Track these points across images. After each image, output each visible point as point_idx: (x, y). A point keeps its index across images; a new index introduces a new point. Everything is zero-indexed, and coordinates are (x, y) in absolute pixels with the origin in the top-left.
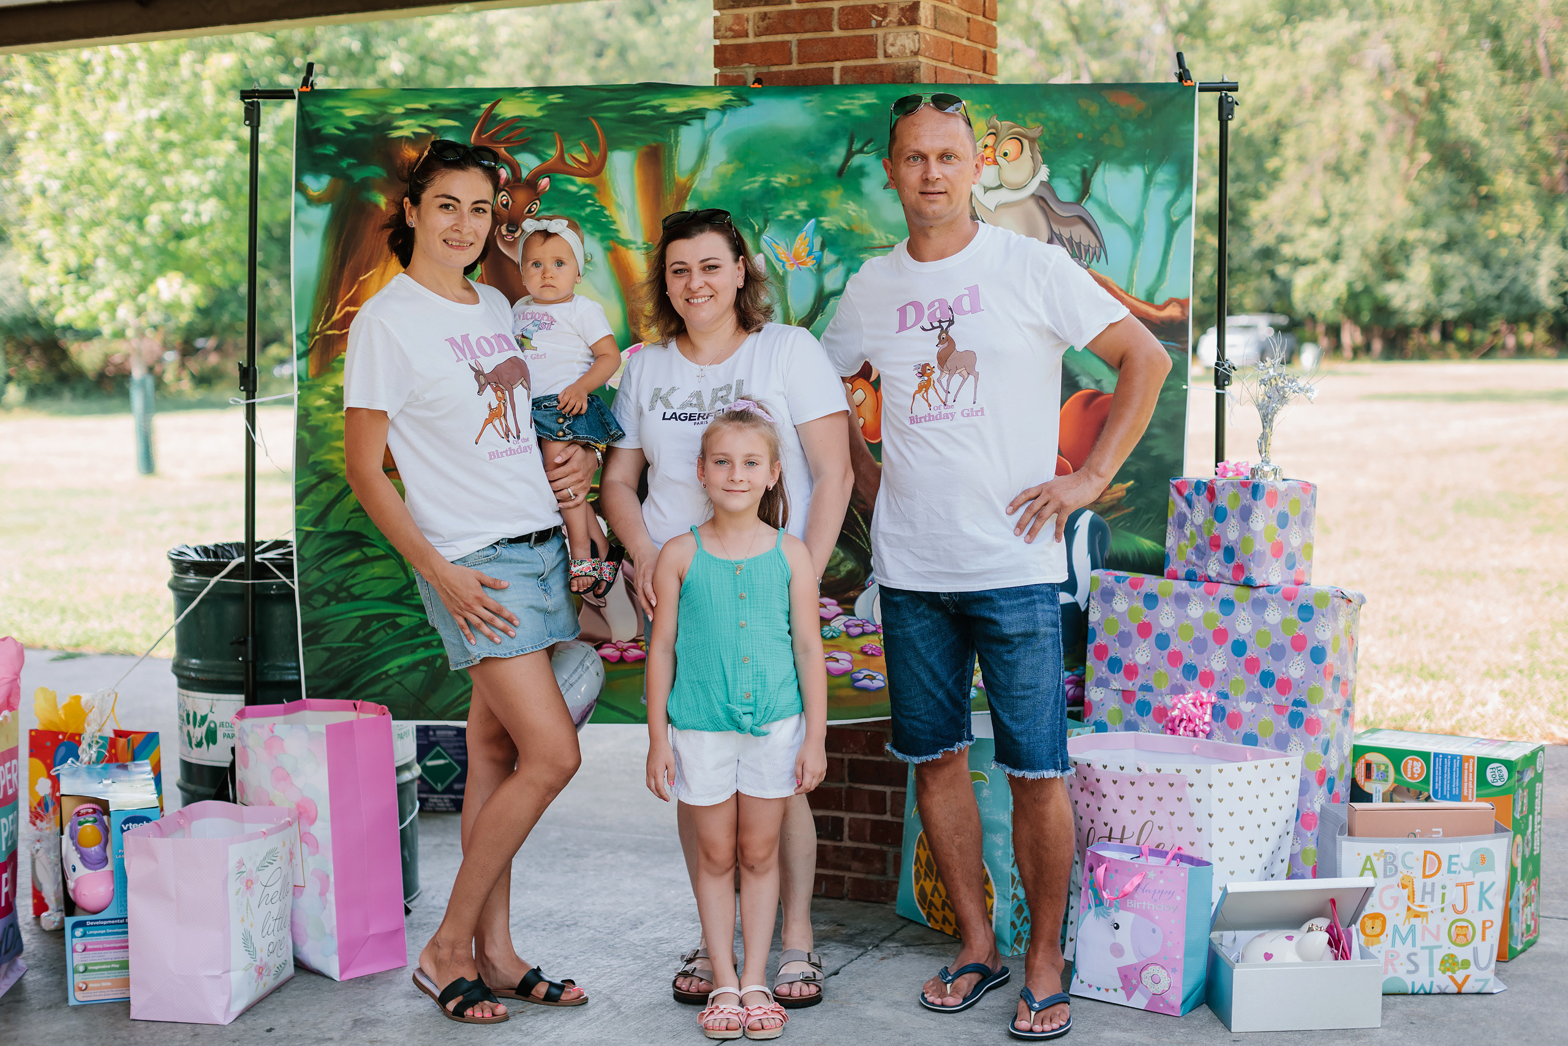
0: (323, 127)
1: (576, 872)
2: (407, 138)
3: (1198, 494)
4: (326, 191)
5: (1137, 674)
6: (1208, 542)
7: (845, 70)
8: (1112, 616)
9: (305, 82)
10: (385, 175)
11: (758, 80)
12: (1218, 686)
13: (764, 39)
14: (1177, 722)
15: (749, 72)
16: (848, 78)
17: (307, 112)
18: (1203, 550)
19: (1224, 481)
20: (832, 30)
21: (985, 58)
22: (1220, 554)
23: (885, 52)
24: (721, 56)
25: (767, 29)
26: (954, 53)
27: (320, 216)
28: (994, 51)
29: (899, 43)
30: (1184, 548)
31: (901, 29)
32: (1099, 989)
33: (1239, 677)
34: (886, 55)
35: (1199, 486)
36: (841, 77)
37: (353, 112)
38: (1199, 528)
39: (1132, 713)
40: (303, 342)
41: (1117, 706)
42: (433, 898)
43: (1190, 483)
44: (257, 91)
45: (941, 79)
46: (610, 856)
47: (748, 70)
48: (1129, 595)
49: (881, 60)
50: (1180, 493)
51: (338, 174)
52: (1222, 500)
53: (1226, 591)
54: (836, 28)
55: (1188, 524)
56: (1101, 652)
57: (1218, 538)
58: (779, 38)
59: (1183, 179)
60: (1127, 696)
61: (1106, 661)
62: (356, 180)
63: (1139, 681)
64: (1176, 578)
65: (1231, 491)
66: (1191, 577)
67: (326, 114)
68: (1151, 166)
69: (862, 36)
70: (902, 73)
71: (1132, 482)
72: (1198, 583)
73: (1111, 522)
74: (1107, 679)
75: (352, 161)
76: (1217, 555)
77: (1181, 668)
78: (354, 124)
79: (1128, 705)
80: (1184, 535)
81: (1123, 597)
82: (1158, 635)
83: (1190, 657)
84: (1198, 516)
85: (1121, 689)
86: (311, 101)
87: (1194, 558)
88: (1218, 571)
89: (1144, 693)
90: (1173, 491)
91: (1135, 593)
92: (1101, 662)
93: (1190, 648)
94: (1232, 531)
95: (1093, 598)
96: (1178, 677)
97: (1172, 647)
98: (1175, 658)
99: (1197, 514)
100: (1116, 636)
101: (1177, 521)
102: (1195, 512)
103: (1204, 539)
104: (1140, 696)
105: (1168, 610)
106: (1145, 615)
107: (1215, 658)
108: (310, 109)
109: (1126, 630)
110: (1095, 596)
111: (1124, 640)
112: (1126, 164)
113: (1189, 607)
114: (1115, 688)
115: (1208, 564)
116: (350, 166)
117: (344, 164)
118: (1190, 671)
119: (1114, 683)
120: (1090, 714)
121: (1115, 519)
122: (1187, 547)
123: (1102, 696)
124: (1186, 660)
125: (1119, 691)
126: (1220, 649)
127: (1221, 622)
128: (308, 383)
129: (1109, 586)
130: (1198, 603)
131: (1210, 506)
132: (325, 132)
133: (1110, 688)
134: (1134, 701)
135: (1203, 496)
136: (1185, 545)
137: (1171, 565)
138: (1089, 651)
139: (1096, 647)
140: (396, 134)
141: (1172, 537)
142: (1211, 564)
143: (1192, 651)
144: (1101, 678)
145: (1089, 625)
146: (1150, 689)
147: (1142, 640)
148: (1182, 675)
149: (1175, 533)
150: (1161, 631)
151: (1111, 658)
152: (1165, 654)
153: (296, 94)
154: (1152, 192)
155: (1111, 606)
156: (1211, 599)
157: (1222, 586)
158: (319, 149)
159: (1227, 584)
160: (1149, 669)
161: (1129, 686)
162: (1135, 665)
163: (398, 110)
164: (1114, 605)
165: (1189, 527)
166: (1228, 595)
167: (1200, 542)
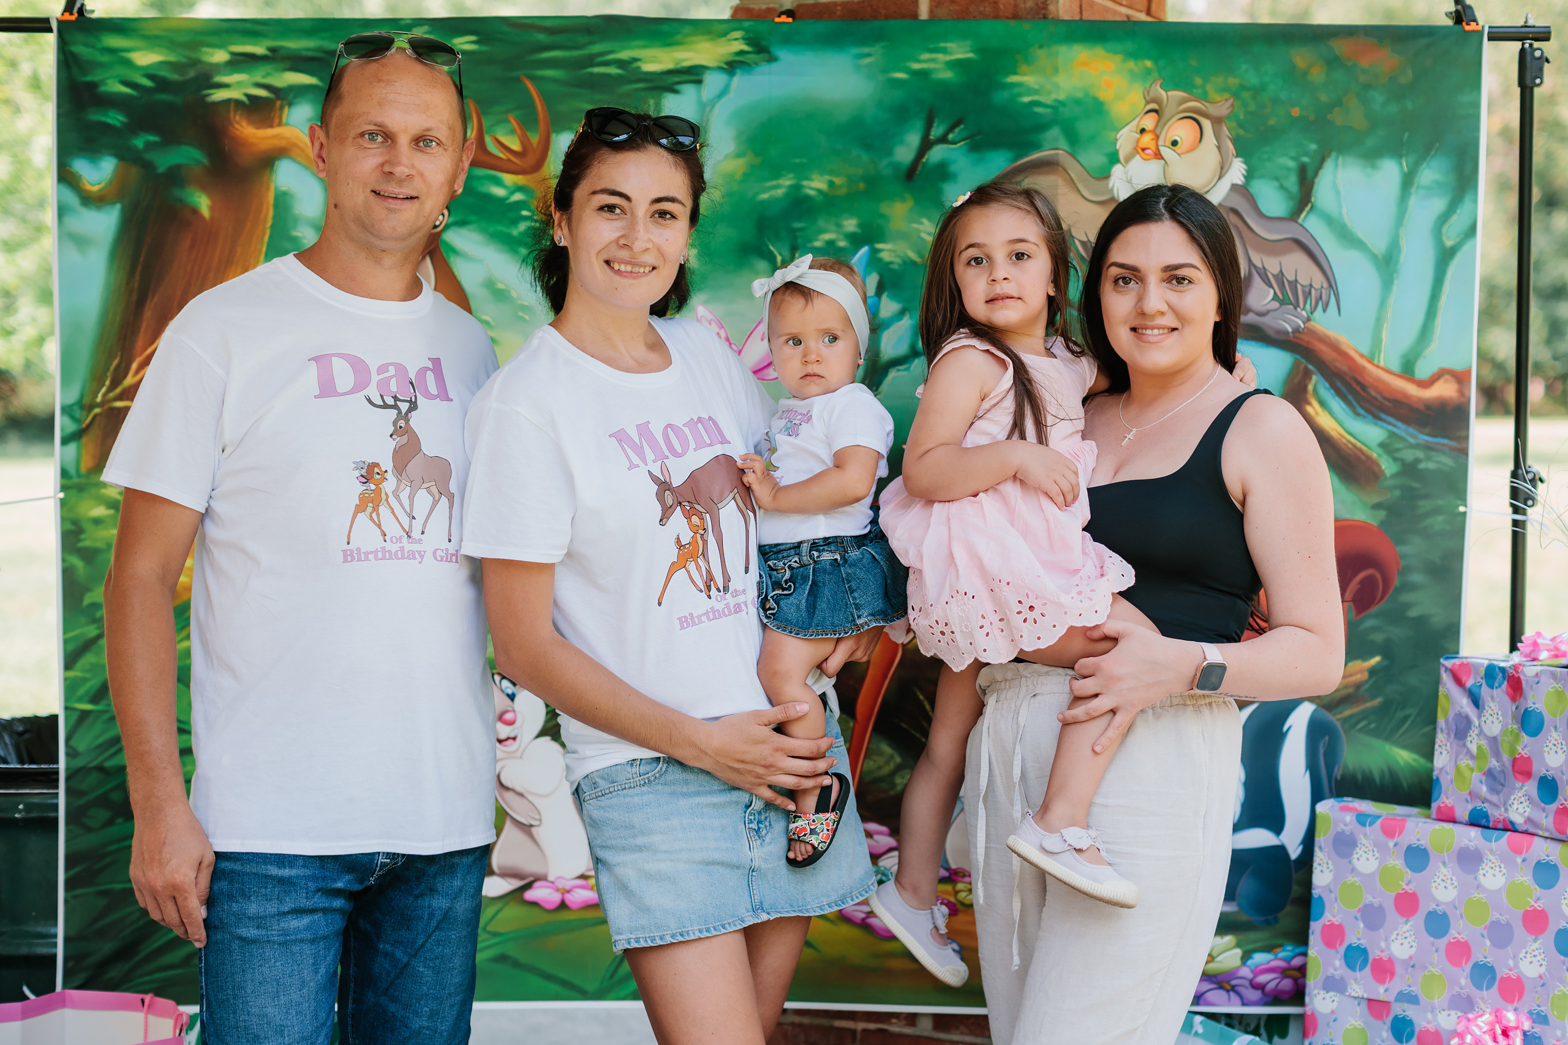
0: (102, 82)
2: (237, 102)
3: (1491, 686)
4: (110, 182)
5: (1392, 974)
6: (1509, 766)
8: (1351, 879)
9: (69, 5)
10: (205, 161)
11: (787, 12)
12: (1529, 1001)
17: (73, 55)
18: (1501, 778)
22: (1531, 786)
27: (103, 224)
30: (1466, 773)
35: (1492, 673)
36: (930, 15)
37: (147, 57)
38: (1494, 741)
39: (1383, 1034)
40: (73, 418)
41: (1358, 1023)
43: (1476, 667)
48: (1380, 846)
50: (1459, 681)
51: (128, 157)
52: (1535, 700)
53: (1541, 849)
55: (1473, 734)
56: (1334, 935)
57: (1528, 760)
59: (1463, 180)
60: (1376, 1006)
61: (1342, 950)
62: (161, 170)
63: (1397, 984)
64: (1453, 821)
65: (1549, 684)
66: (1478, 821)
67: (106, 59)
68: (1412, 159)
71: (1378, 659)
72: (1493, 832)
73: (1345, 720)
74: (1342, 979)
75: (152, 138)
76: (1525, 788)
77: (1468, 968)
78: (151, 77)
79: (1380, 1023)
80: (1465, 750)
81: (1371, 848)
82: (1430, 913)
83: (1483, 951)
84: (1492, 722)
85: (1365, 996)
86: (79, 37)
87: (1484, 789)
88: (1526, 814)
89: (1405, 1006)
90: (1446, 677)
91: (1391, 844)
92: (1333, 952)
93: (1483, 936)
94: (1552, 752)
95: (1320, 848)
96: (1463, 982)
97: (1453, 934)
98: (1459, 952)
99: (1491, 719)
100: (1359, 911)
101: (1454, 727)
102: (1487, 714)
103: (1502, 761)
104: (1397, 1009)
105: (1447, 873)
106: (1407, 880)
107: (1528, 955)
108: (79, 49)
109: (1376, 902)
110: (1323, 846)
111: (1372, 917)
112: (1371, 157)
113: (1481, 872)
114: (1356, 995)
115: (1510, 802)
116: (149, 146)
117: (139, 142)
118: (1483, 974)
119: (1355, 986)
120: (1313, 1034)
121: (1351, 717)
122: (1472, 770)
123: (1334, 1006)
124: (1478, 956)
125: (1363, 998)
126: (1535, 941)
127: (1536, 897)
128: (76, 480)
129: (1347, 830)
130: (1497, 864)
131: (1514, 708)
132: (103, 89)
133: (1347, 994)
134: (1387, 1016)
135: (1499, 690)
136: (1467, 765)
137: (1443, 796)
138: (1313, 933)
139: (1324, 926)
140: (219, 95)
141: (1445, 753)
142: (1516, 802)
143: (1488, 943)
144: (1333, 976)
145: (1314, 892)
146: (1413, 999)
147: (1402, 920)
148: (1469, 980)
149: (1451, 744)
150: (1435, 907)
151: (1350, 947)
152: (1442, 943)
153: (54, 25)
154: (1413, 201)
155: (1350, 862)
156: (1519, 860)
157: (1536, 839)
158: (96, 116)
159: (1546, 838)
160: (1413, 966)
161: (1380, 992)
162: (1390, 960)
163: (220, 56)
164: (1355, 861)
165: (1476, 737)
166: (1548, 856)
167: (1494, 763)
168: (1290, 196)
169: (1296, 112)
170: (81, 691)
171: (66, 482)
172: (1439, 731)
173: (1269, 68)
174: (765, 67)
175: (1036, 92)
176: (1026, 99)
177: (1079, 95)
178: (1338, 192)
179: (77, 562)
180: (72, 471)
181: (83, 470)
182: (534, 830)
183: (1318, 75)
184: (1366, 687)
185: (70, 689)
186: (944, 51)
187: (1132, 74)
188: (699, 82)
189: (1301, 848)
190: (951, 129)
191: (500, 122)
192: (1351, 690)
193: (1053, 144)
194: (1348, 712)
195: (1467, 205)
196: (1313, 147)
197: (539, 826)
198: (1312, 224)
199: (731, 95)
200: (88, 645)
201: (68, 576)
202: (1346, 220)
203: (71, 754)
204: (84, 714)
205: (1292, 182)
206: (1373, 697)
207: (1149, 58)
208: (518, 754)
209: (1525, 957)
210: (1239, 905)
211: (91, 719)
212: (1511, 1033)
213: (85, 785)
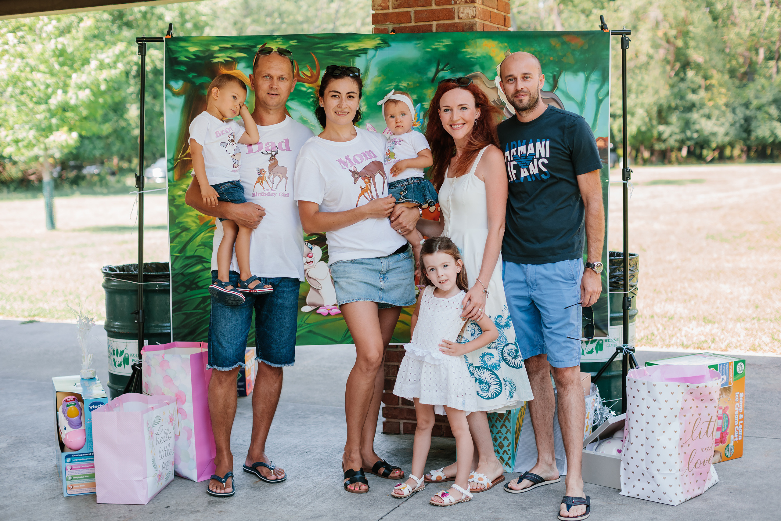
0: (179, 57)
1: (305, 425)
2: (221, 62)
4: (181, 89)
7: (438, 25)
9: (169, 33)
11: (393, 31)
13: (397, 10)
15: (390, 27)
16: (440, 29)
17: (170, 49)
20: (431, 6)
21: (505, 19)
23: (459, 16)
24: (376, 19)
25: (399, 5)
26: (491, 16)
27: (179, 101)
28: (509, 15)
29: (465, 12)
31: (466, 5)
34: (459, 18)
36: (437, 29)
37: (193, 49)
40: (170, 163)
42: (236, 440)
44: (145, 38)
45: (486, 30)
46: (320, 417)
47: (389, 26)
49: (456, 20)
51: (186, 80)
54: (433, 4)
58: (405, 10)
59: (605, 78)
62: (197, 84)
67: (180, 50)
68: (588, 72)
69: (447, 9)
70: (468, 27)
75: (194, 74)
78: (194, 55)
86: (172, 43)
108: (172, 47)
112: (576, 72)
116: (193, 77)
117: (190, 76)
128: (173, 183)
132: (179, 59)
140: (216, 60)
153: (164, 39)
154: (589, 85)
158: (177, 68)
163: (216, 48)
168: (551, 85)
169: (552, 58)
170: (176, 250)
171: (170, 184)
173: (543, 45)
174: (387, 48)
175: (471, 54)
176: (468, 57)
177: (485, 55)
178: (565, 83)
179: (174, 209)
180: (172, 180)
181: (175, 180)
183: (559, 47)
185: (172, 249)
186: (442, 42)
187: (501, 48)
188: (366, 53)
190: (445, 66)
191: (304, 67)
193: (477, 70)
195: (605, 86)
196: (557, 69)
197: (320, 290)
198: (558, 93)
199: (376, 57)
200: (177, 235)
201: (171, 213)
202: (568, 92)
203: (173, 269)
204: (177, 257)
205: (551, 80)
207: (506, 43)
208: (314, 267)
211: (179, 258)
213: (177, 280)
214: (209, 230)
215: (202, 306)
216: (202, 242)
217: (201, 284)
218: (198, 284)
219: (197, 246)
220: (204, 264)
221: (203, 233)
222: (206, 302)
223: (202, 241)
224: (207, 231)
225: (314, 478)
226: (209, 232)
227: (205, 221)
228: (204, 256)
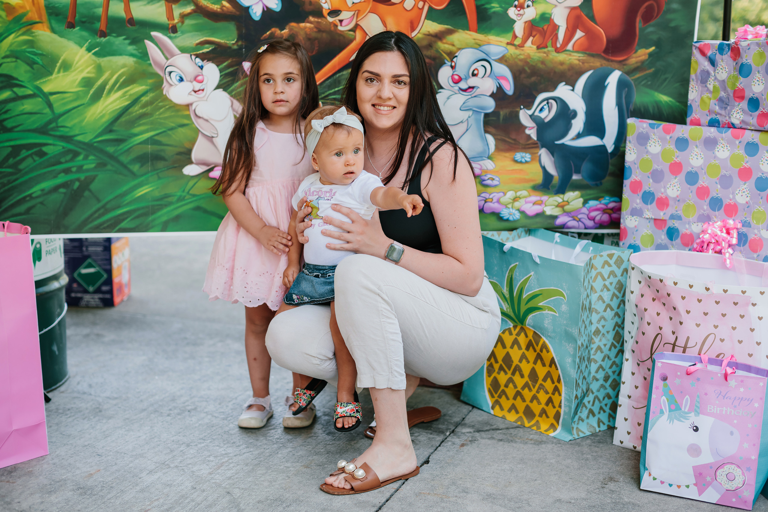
3: (721, 54)
5: (668, 205)
6: (732, 95)
8: (646, 157)
12: (741, 215)
14: (705, 246)
18: (726, 101)
19: (749, 42)
22: (744, 104)
30: (707, 100)
32: (671, 485)
33: (761, 209)
35: (723, 47)
38: (723, 82)
39: (663, 237)
41: (649, 232)
43: (712, 45)
48: (663, 140)
50: (703, 54)
52: (747, 58)
53: (749, 136)
55: (711, 79)
56: (637, 186)
57: (743, 90)
60: (658, 223)
61: (641, 194)
63: (670, 211)
64: (700, 125)
65: (755, 50)
66: (715, 124)
71: (653, 48)
72: (724, 130)
73: (635, 80)
74: (641, 209)
76: (741, 105)
77: (708, 200)
79: (661, 231)
80: (706, 88)
81: (657, 140)
82: (688, 172)
83: (716, 191)
84: (722, 72)
85: (653, 217)
87: (717, 108)
88: (741, 119)
89: (674, 221)
90: (695, 52)
91: (668, 137)
92: (636, 195)
93: (717, 183)
94: (757, 85)
95: (630, 141)
96: (705, 207)
97: (701, 182)
98: (703, 192)
99: (721, 71)
100: (650, 173)
101: (700, 78)
102: (719, 68)
103: (728, 92)
104: (671, 223)
105: (698, 151)
106: (677, 156)
107: (740, 192)
109: (659, 168)
110: (631, 140)
111: (657, 176)
113: (717, 150)
114: (648, 217)
115: (732, 113)
118: (716, 204)
119: (647, 213)
120: (625, 238)
121: (639, 78)
122: (710, 99)
123: (636, 223)
124: (713, 194)
125: (652, 218)
126: (744, 184)
127: (746, 161)
129: (644, 131)
130: (725, 145)
131: (735, 64)
133: (643, 217)
134: (664, 227)
135: (726, 55)
136: (708, 97)
137: (694, 115)
138: (625, 186)
139: (632, 182)
141: (695, 91)
142: (735, 113)
143: (719, 186)
144: (636, 208)
145: (625, 164)
146: (679, 218)
147: (673, 177)
148: (708, 206)
149: (698, 87)
150: (691, 169)
151: (645, 192)
152: (694, 188)
155: (646, 148)
156: (737, 142)
157: (747, 132)
159: (752, 130)
160: (679, 201)
161: (661, 215)
162: (666, 198)
164: (648, 148)
165: (713, 82)
166: (753, 139)
167: (723, 94)
172: (691, 80)
182: (214, 139)
184: (647, 62)
189: (613, 146)
192: (639, 64)
194: (637, 76)
197: (217, 137)
206: (650, 68)
208: (205, 99)
209: (739, 193)
210: (582, 176)
212: (731, 232)
214: (24, 30)
215: (11, 161)
216: (11, 51)
217: (9, 124)
218: (5, 123)
219: (4, 58)
220: (15, 89)
221: (13, 36)
222: (18, 155)
223: (12, 48)
224: (20, 32)
225: (195, 469)
226: (23, 34)
227: (17, 14)
228: (15, 75)
